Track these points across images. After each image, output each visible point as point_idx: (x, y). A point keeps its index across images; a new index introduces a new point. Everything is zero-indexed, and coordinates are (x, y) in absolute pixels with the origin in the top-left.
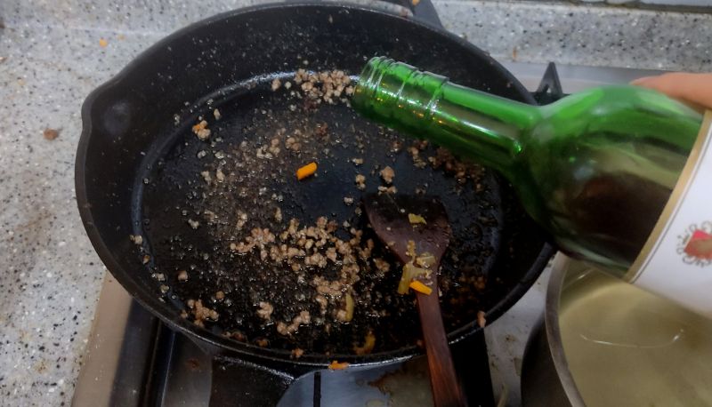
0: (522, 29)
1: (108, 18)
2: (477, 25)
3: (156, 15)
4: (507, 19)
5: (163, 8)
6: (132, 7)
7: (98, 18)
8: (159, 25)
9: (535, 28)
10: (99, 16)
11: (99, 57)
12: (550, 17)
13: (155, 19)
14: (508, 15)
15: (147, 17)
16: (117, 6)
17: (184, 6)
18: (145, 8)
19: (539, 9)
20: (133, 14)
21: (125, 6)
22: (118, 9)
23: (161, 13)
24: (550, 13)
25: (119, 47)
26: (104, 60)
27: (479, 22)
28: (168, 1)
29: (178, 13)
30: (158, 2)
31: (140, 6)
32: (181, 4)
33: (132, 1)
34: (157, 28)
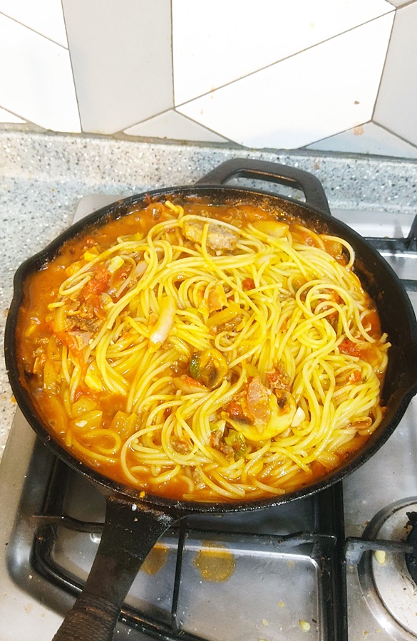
12: (414, 174)
13: (72, 169)
24: (415, 170)
28: (82, 155)
29: (92, 165)
30: (74, 154)
31: (60, 158)
32: (94, 157)
33: (52, 154)
34: (73, 177)
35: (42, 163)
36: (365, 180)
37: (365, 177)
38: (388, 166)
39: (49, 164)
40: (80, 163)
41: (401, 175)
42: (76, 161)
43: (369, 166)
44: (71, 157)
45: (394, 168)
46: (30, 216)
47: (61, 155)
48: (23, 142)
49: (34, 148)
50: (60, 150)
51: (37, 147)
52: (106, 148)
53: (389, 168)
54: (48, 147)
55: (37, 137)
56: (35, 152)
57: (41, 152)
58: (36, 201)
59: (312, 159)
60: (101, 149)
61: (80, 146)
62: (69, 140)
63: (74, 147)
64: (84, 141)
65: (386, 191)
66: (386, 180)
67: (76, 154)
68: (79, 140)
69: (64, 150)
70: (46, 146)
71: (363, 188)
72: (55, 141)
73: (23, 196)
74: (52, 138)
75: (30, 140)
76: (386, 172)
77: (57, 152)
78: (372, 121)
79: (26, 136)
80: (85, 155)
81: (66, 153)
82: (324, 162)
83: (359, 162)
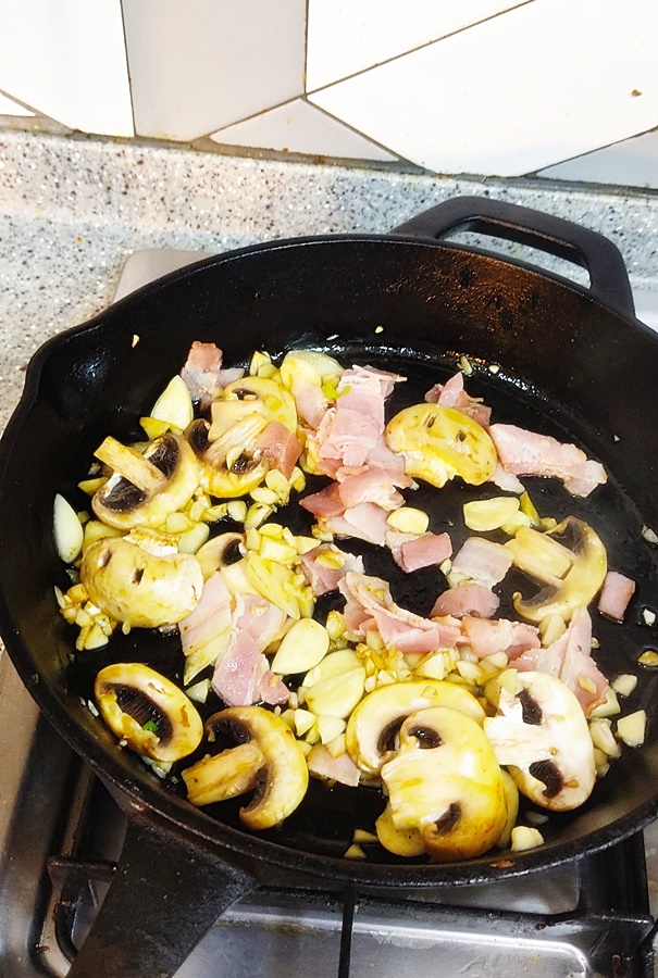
1: (40, 199)
2: (615, 232)
3: (115, 196)
5: (127, 187)
6: (78, 183)
7: (25, 197)
8: (120, 212)
10: (27, 194)
11: (24, 258)
13: (114, 202)
15: (102, 198)
16: (56, 180)
17: (161, 184)
18: (100, 185)
20: (80, 194)
21: (68, 181)
22: (58, 186)
23: (125, 193)
25: (54, 243)
26: (30, 262)
27: (620, 228)
28: (135, 177)
29: (151, 196)
30: (119, 176)
31: (92, 182)
32: (156, 181)
34: (116, 217)
35: (62, 190)
36: (640, 235)
37: (640, 230)
39: (73, 193)
40: (129, 191)
42: (124, 189)
43: (649, 209)
44: (114, 181)
46: (38, 283)
47: (96, 177)
48: (27, 150)
49: (48, 161)
50: (95, 167)
51: (54, 160)
52: (179, 166)
54: (73, 160)
55: (54, 143)
56: (49, 170)
57: (60, 171)
58: (48, 258)
59: (548, 194)
60: (170, 167)
61: (131, 161)
62: (111, 148)
63: (121, 162)
64: (139, 151)
67: (124, 175)
68: (129, 150)
69: (102, 168)
70: (69, 160)
71: (634, 250)
72: (86, 150)
73: (25, 248)
74: (82, 145)
75: (41, 147)
77: (90, 171)
79: (33, 141)
80: (140, 177)
81: (105, 173)
82: (569, 202)
83: (631, 202)
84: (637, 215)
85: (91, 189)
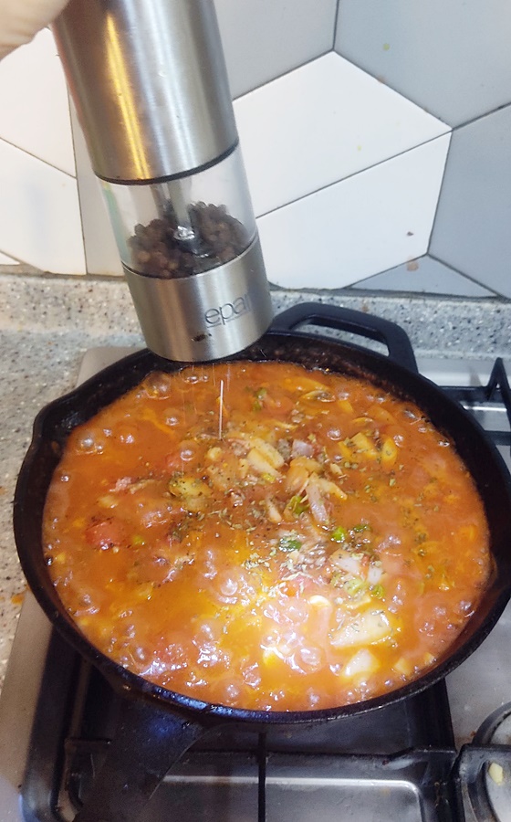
0: (451, 326)
1: (23, 317)
2: (405, 321)
3: (74, 313)
4: (435, 316)
5: (82, 307)
6: (48, 306)
7: (12, 317)
8: (76, 324)
9: (464, 324)
10: (14, 315)
11: (13, 358)
12: (478, 314)
13: (73, 318)
14: (436, 312)
15: (64, 316)
16: (33, 305)
17: (105, 304)
18: (63, 307)
19: (466, 306)
20: (49, 313)
21: (42, 305)
22: (34, 308)
23: (80, 311)
24: (478, 310)
25: (33, 347)
26: (17, 360)
27: (408, 319)
28: (87, 300)
29: (98, 312)
30: (77, 300)
31: (58, 305)
32: (101, 302)
33: (50, 300)
34: (74, 328)
35: (37, 311)
36: (422, 323)
37: (422, 319)
38: (447, 306)
39: (45, 313)
40: (83, 310)
41: (463, 316)
42: (79, 309)
43: (426, 306)
44: (73, 304)
45: (455, 308)
46: (23, 374)
47: (61, 302)
48: (14, 287)
49: (28, 293)
50: (59, 295)
51: (31, 290)
53: (449, 308)
54: (45, 292)
55: (32, 281)
56: (28, 298)
57: (36, 299)
58: (29, 357)
59: (360, 299)
60: (110, 293)
61: (84, 290)
62: (71, 283)
63: (77, 291)
64: (90, 284)
65: (446, 336)
66: (446, 322)
67: (80, 300)
68: (83, 283)
69: (65, 295)
70: (43, 291)
71: (419, 332)
72: (53, 285)
73: (13, 351)
74: (51, 282)
75: (23, 284)
76: (446, 313)
77: (56, 298)
78: (427, 254)
79: (18, 280)
80: (90, 300)
81: (67, 299)
82: (373, 303)
83: (414, 302)
84: (418, 310)
85: (56, 310)
